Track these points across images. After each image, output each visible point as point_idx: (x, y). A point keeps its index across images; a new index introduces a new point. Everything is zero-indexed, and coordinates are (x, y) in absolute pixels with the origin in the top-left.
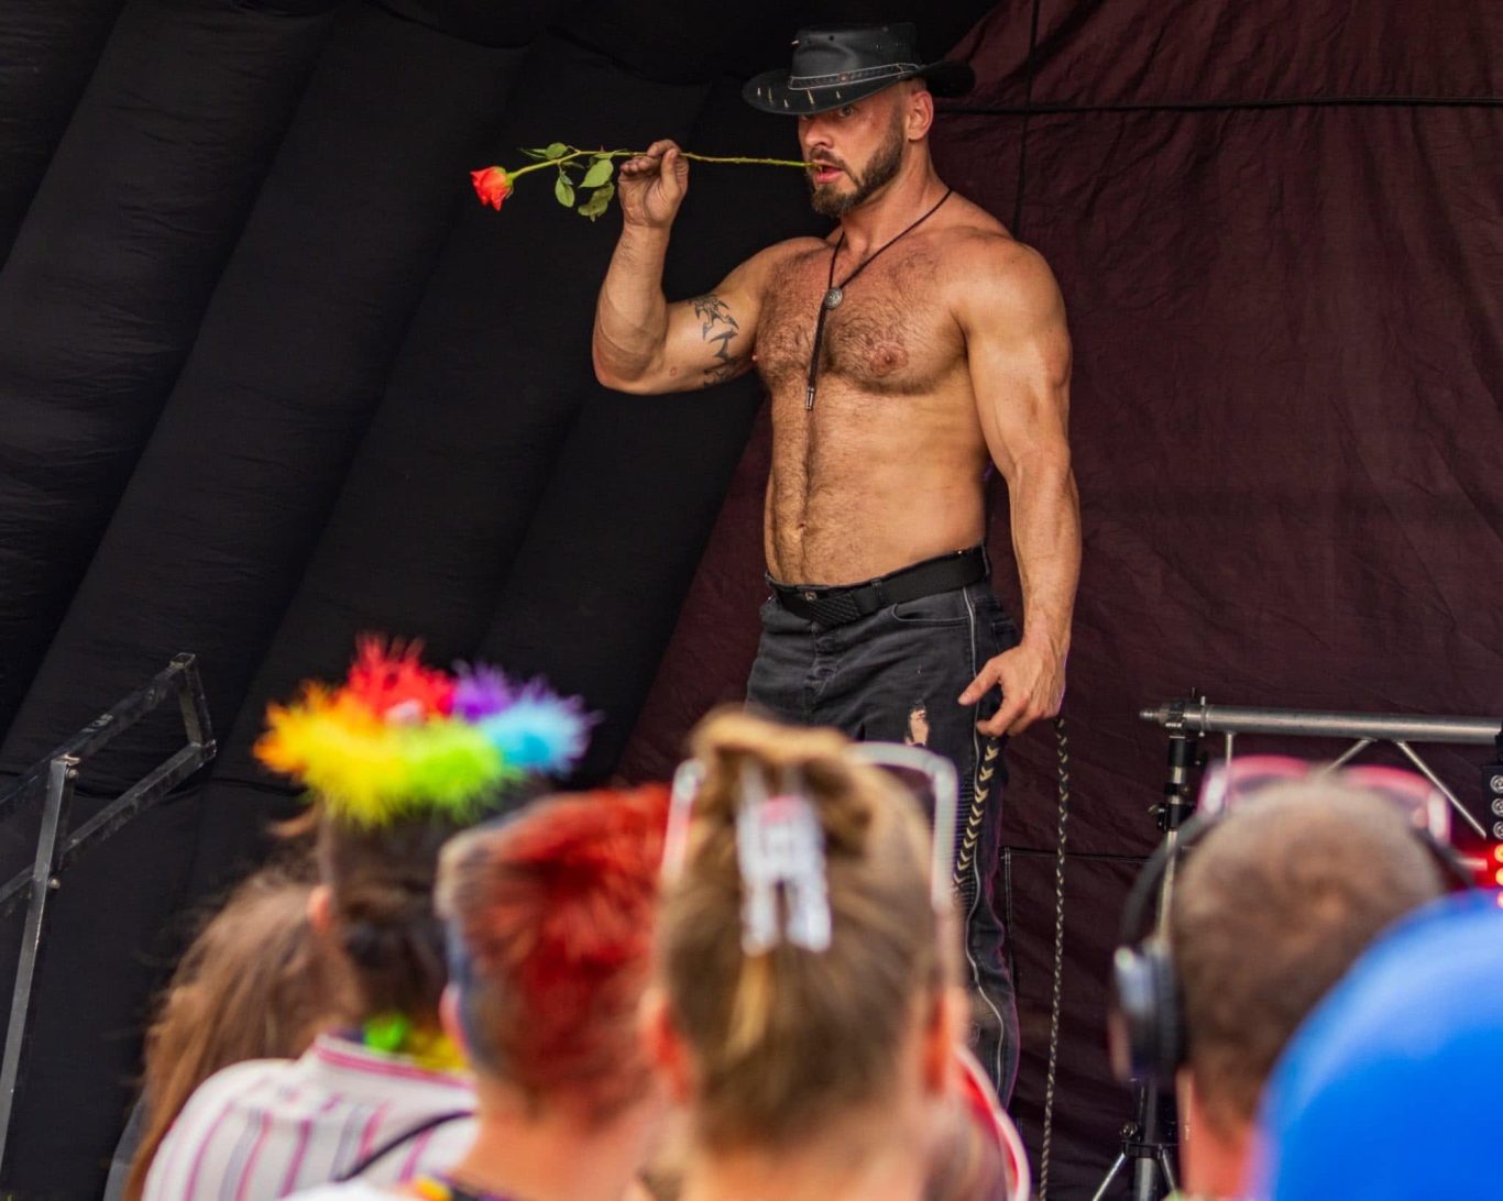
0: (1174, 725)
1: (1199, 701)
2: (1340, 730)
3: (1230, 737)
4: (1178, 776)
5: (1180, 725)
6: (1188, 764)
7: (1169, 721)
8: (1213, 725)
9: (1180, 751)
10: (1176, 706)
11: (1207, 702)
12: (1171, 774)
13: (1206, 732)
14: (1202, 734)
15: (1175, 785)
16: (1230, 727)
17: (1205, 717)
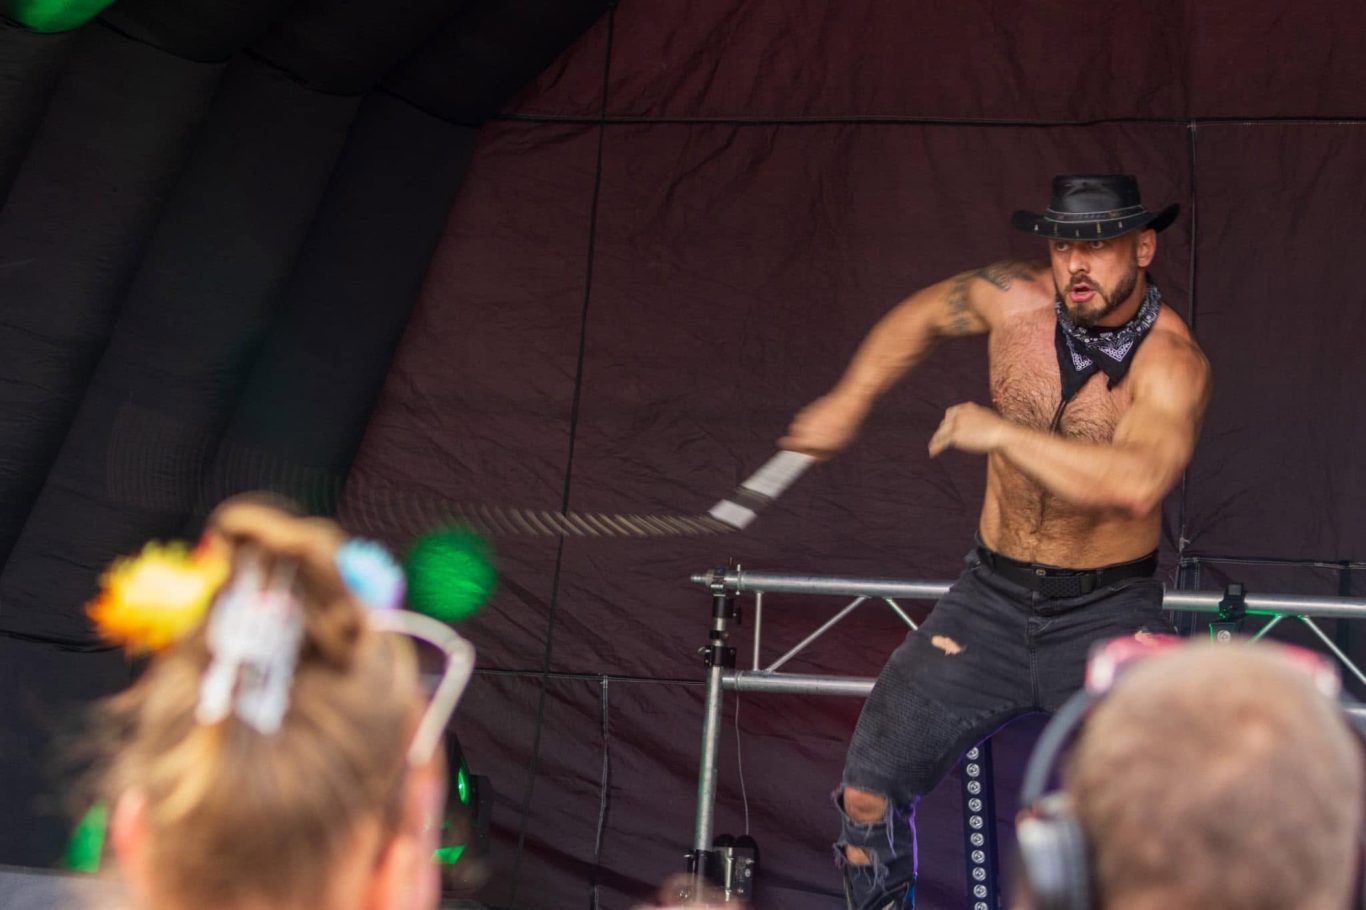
0: (717, 586)
1: (735, 568)
2: (843, 590)
3: (759, 595)
4: (720, 625)
5: (721, 586)
6: (727, 616)
7: (713, 583)
8: (746, 586)
9: (721, 605)
10: (719, 572)
11: (742, 569)
12: (715, 624)
13: (742, 591)
14: (738, 593)
15: (718, 632)
16: (760, 588)
17: (740, 580)
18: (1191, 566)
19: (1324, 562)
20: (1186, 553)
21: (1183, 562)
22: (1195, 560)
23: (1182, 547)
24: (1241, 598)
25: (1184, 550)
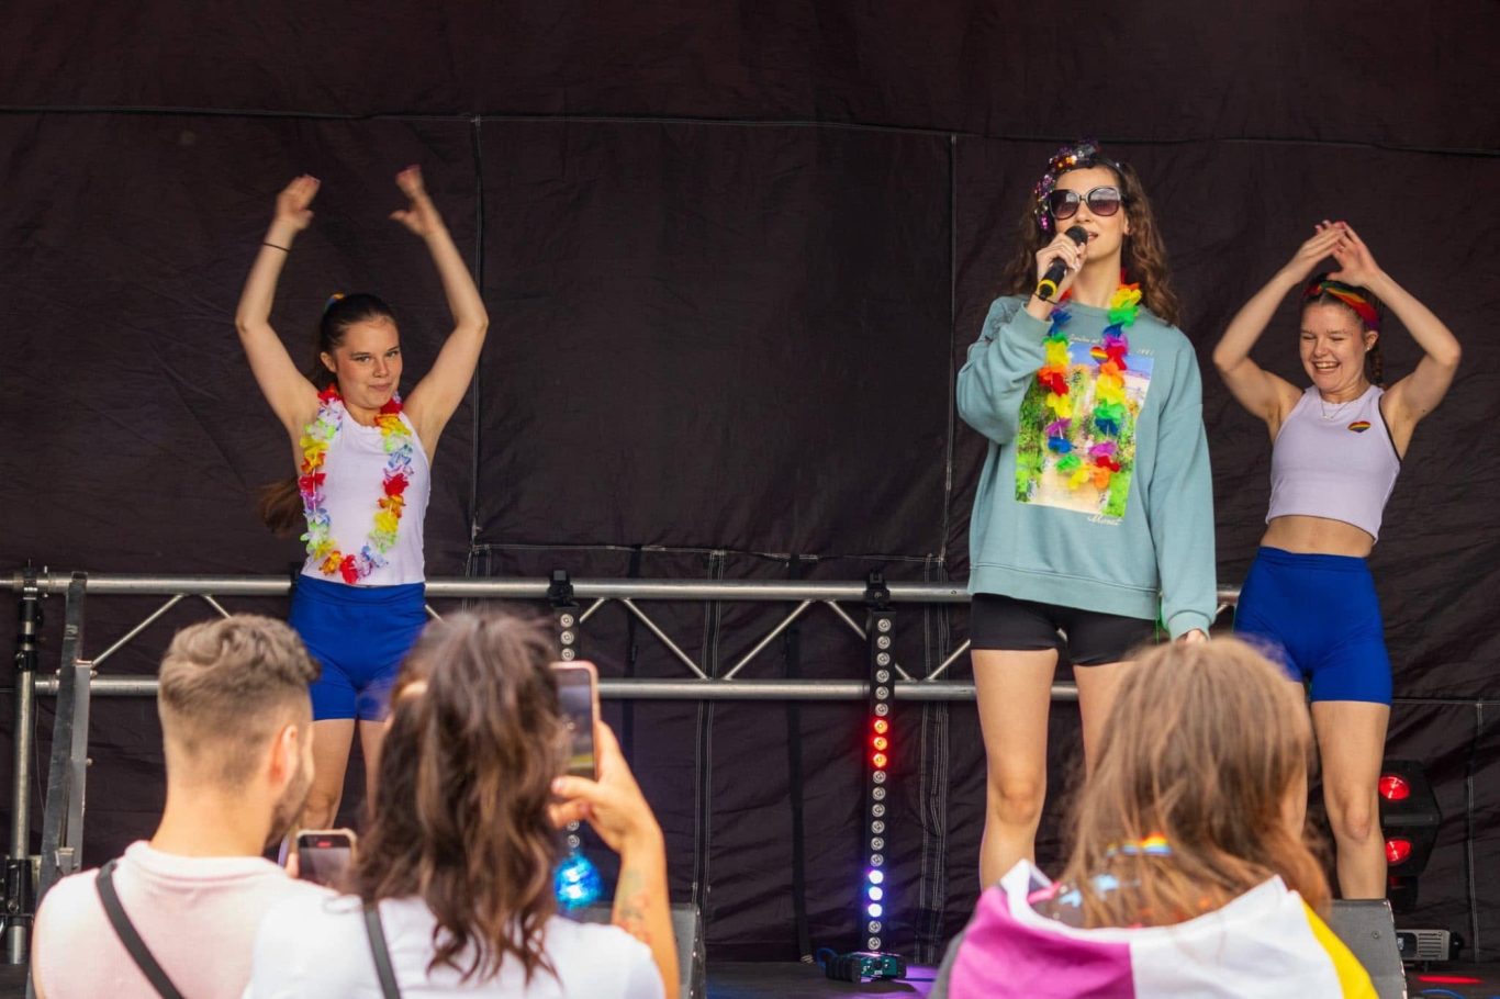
0: (31, 589)
1: (43, 570)
2: (158, 589)
3: (67, 597)
4: (28, 628)
6: (33, 620)
7: (25, 586)
8: (54, 588)
9: (29, 608)
10: (29, 575)
11: (49, 570)
12: (23, 627)
14: (49, 595)
15: (27, 636)
17: (49, 582)
18: (483, 554)
19: (616, 545)
20: (480, 540)
21: (476, 548)
22: (487, 546)
23: (474, 534)
24: (567, 582)
25: (476, 538)
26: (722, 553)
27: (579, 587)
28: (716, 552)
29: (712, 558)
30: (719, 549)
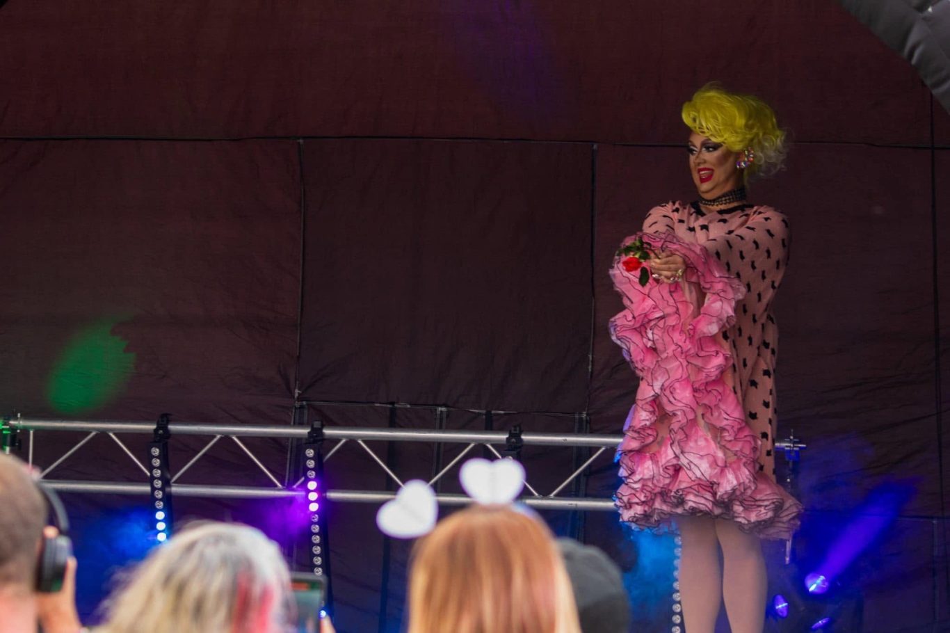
1: (17, 415)
2: (82, 428)
3: (31, 432)
5: (8, 427)
6: (13, 445)
7: (3, 425)
8: (23, 426)
9: (9, 439)
10: (6, 418)
11: (21, 415)
13: (21, 430)
14: (18, 431)
16: (32, 427)
17: (20, 423)
18: (302, 407)
19: (380, 403)
20: (300, 399)
21: (297, 404)
22: (304, 403)
23: (296, 395)
24: (321, 429)
25: (298, 398)
26: (444, 409)
27: (328, 432)
28: (440, 409)
29: (438, 412)
30: (441, 406)
